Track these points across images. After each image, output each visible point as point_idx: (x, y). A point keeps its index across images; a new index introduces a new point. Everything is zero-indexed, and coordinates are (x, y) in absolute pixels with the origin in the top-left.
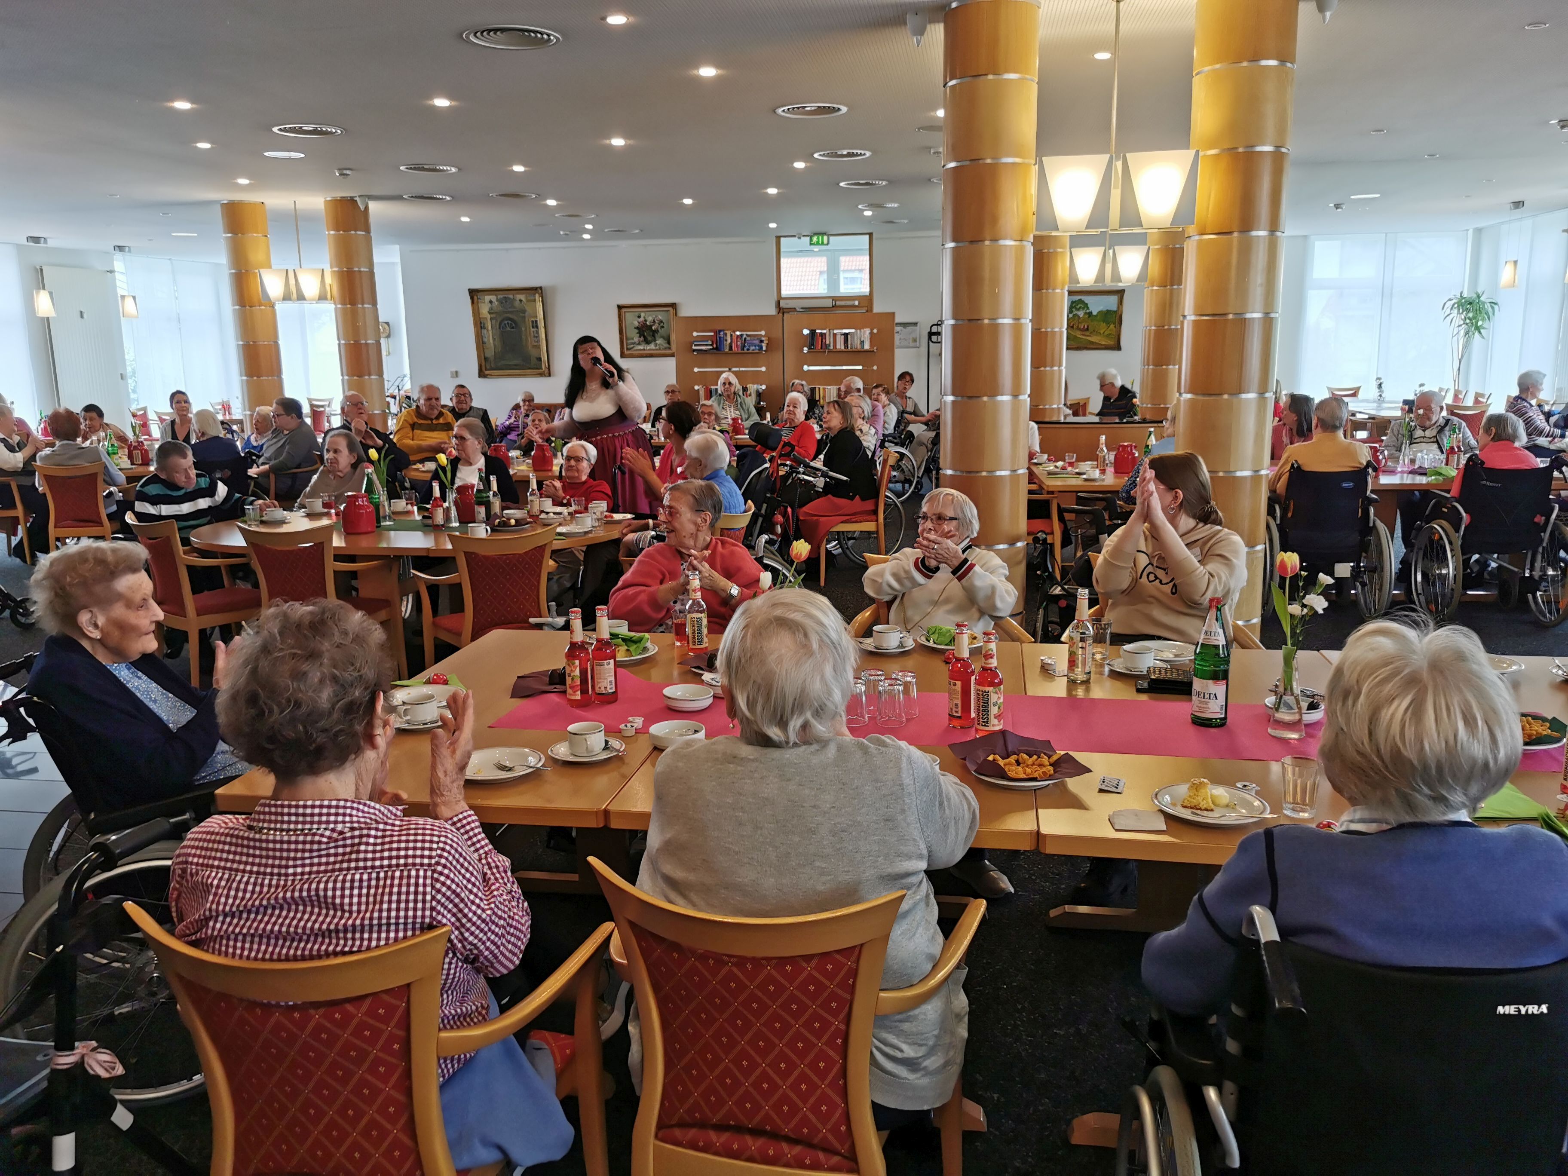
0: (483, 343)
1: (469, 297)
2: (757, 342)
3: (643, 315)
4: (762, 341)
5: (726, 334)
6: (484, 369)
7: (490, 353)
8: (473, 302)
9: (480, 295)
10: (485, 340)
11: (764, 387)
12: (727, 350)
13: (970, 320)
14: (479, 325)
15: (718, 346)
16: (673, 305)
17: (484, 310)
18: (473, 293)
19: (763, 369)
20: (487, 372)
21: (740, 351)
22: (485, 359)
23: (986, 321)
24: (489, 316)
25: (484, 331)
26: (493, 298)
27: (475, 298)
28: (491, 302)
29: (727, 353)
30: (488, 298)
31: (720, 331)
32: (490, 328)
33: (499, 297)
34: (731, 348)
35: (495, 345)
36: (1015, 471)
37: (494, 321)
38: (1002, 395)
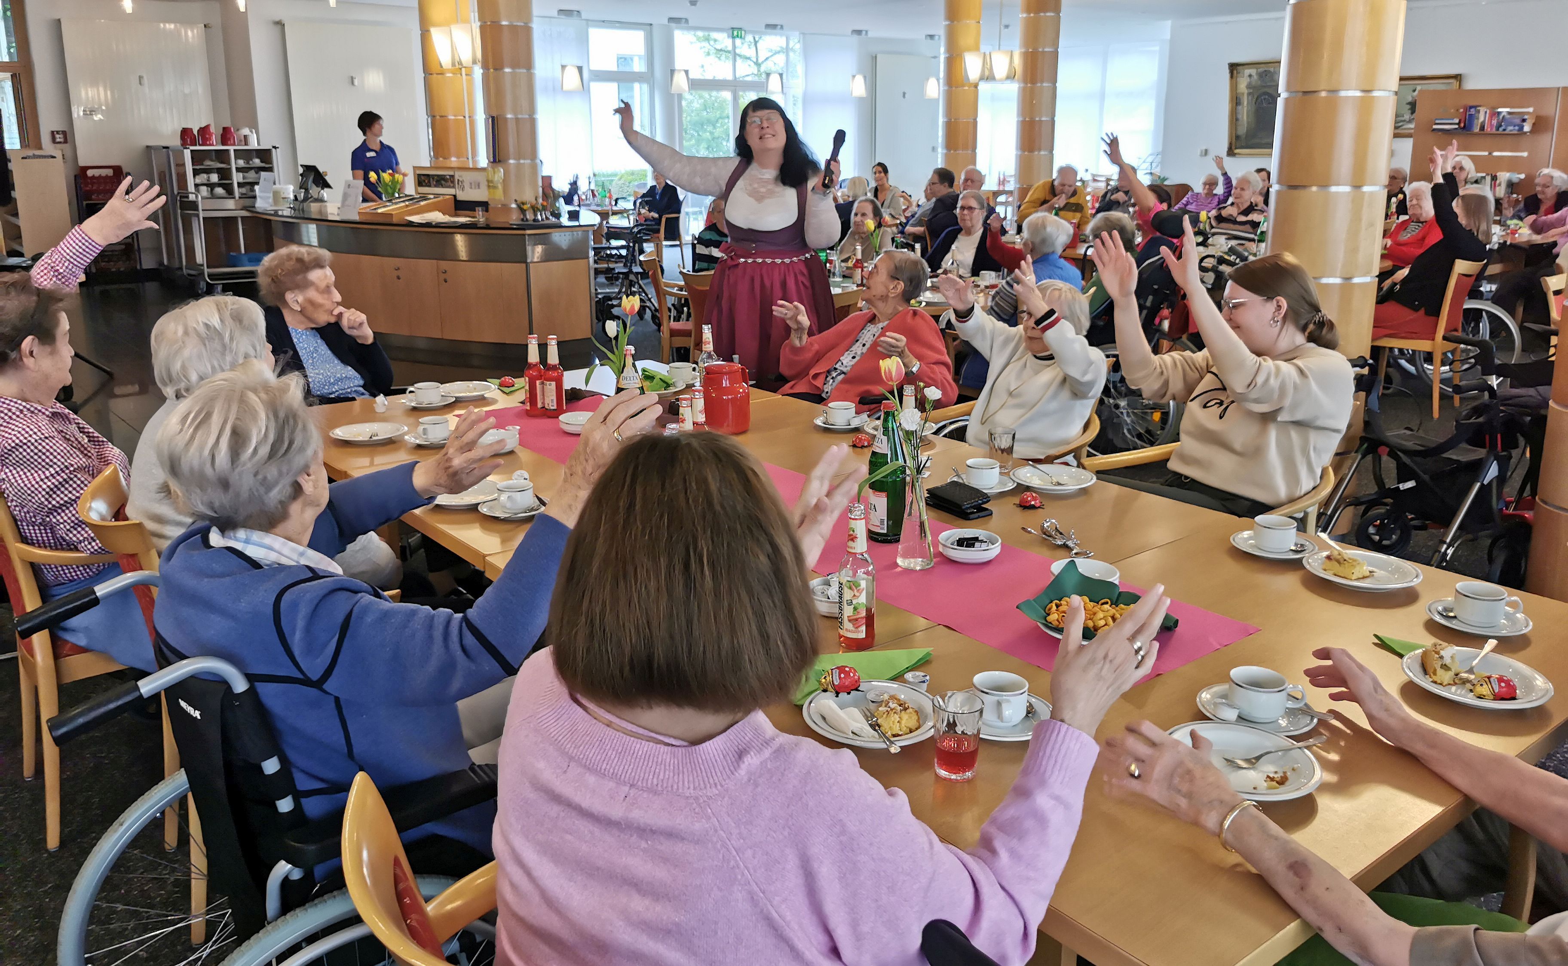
0: (1237, 120)
1: (1228, 71)
2: (1518, 121)
3: (1419, 88)
4: (1524, 120)
5: (1479, 112)
6: (1233, 147)
7: (1242, 130)
8: (1232, 77)
9: (1239, 68)
10: (1239, 116)
11: (1522, 176)
12: (1477, 129)
13: (1305, 93)
14: (1236, 101)
15: (1466, 127)
16: (1458, 77)
17: (1243, 85)
18: (1234, 67)
19: (1525, 154)
20: (1237, 151)
21: (1494, 131)
22: (1238, 137)
23: (1323, 94)
24: (1246, 91)
25: (1240, 108)
26: (1253, 72)
27: (1235, 72)
28: (1250, 76)
29: (1477, 134)
30: (1247, 72)
31: (1471, 107)
32: (1245, 103)
33: (1261, 70)
34: (1482, 128)
35: (1248, 123)
36: (1350, 279)
37: (1250, 98)
38: (1338, 185)
